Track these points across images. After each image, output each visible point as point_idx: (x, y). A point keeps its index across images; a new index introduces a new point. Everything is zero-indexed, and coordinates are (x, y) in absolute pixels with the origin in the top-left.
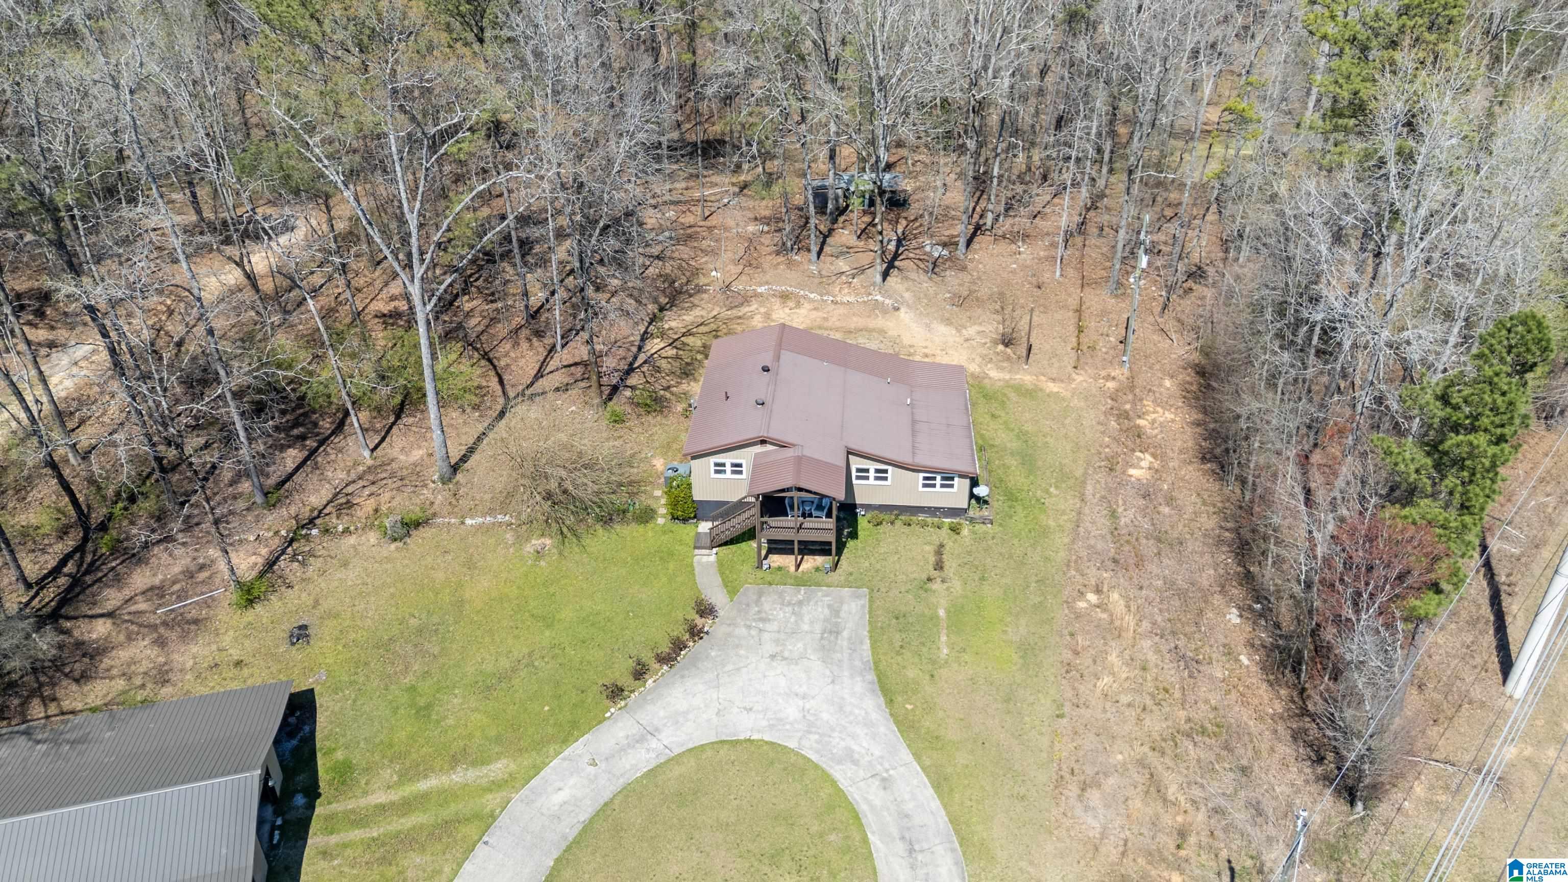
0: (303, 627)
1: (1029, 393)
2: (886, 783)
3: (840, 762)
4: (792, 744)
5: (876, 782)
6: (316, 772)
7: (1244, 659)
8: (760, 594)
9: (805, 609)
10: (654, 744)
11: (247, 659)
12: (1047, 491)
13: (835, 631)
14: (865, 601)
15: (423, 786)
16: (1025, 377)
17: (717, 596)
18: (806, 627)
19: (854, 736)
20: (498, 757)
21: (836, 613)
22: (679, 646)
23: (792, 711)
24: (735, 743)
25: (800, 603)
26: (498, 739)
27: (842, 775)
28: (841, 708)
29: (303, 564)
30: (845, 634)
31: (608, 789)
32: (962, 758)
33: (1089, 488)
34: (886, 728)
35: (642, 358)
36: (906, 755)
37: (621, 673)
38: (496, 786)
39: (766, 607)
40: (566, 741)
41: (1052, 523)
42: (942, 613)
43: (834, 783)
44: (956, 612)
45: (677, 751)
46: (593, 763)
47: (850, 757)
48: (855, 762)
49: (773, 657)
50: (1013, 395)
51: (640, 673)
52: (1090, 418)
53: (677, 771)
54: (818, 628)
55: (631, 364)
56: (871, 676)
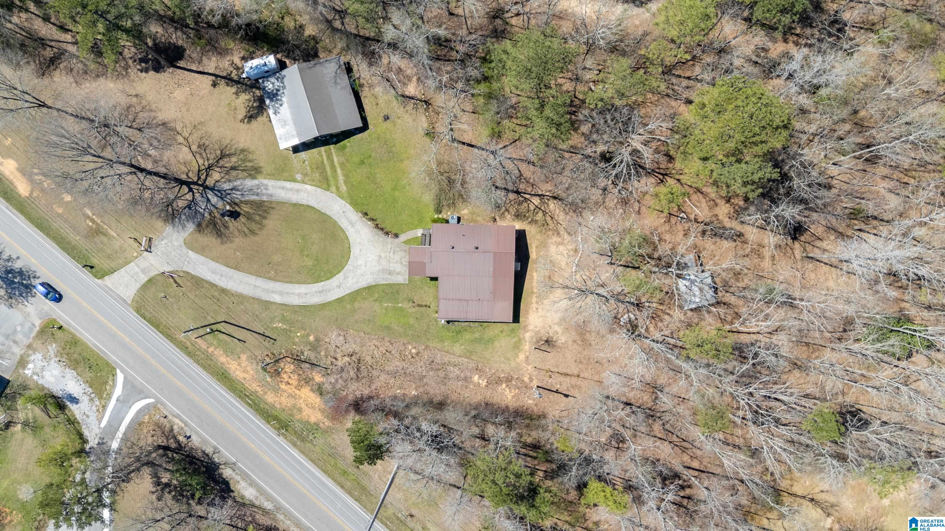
0: (388, 118)
1: (517, 346)
2: (339, 287)
3: (344, 275)
4: (349, 263)
5: (338, 284)
6: (343, 140)
7: (399, 391)
8: (405, 251)
9: (399, 265)
10: (349, 227)
11: (379, 106)
12: (462, 345)
13: (390, 273)
14: (403, 282)
15: (339, 171)
16: (527, 347)
17: (403, 237)
18: (391, 265)
19: (353, 279)
20: (347, 187)
21: (398, 274)
22: (382, 229)
23: (360, 262)
24: (349, 247)
25: (401, 263)
26: (353, 185)
27: (340, 276)
28: (362, 275)
29: (413, 108)
30: (389, 276)
31: (335, 218)
32: (348, 306)
33: (466, 360)
34: (356, 287)
35: (527, 196)
36: (347, 292)
37: (371, 215)
38: (338, 188)
39: (399, 253)
40: (351, 204)
41: (446, 344)
42: (400, 305)
43: (338, 273)
44: (402, 309)
45: (347, 233)
46: (343, 212)
47: (346, 278)
48: (345, 279)
49: (380, 256)
50: (515, 340)
51: (372, 220)
52: (506, 368)
53: (341, 234)
54: (391, 268)
55: (521, 193)
56: (374, 284)
